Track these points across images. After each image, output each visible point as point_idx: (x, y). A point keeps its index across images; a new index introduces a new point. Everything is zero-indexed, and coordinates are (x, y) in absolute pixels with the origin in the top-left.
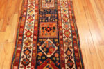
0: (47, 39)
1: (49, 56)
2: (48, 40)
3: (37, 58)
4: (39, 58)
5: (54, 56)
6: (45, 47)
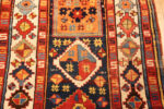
0: (73, 39)
1: (79, 83)
2: (78, 42)
3: (49, 88)
4: (55, 88)
5: (91, 83)
6: (69, 61)
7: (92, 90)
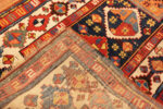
2: (136, 10)
6: (117, 16)
7: (115, 47)
